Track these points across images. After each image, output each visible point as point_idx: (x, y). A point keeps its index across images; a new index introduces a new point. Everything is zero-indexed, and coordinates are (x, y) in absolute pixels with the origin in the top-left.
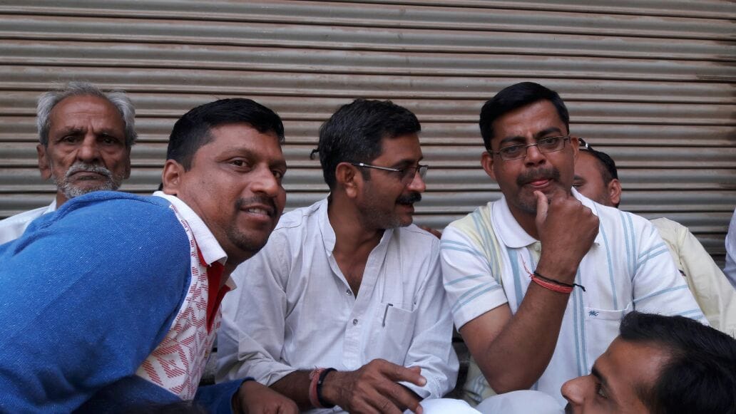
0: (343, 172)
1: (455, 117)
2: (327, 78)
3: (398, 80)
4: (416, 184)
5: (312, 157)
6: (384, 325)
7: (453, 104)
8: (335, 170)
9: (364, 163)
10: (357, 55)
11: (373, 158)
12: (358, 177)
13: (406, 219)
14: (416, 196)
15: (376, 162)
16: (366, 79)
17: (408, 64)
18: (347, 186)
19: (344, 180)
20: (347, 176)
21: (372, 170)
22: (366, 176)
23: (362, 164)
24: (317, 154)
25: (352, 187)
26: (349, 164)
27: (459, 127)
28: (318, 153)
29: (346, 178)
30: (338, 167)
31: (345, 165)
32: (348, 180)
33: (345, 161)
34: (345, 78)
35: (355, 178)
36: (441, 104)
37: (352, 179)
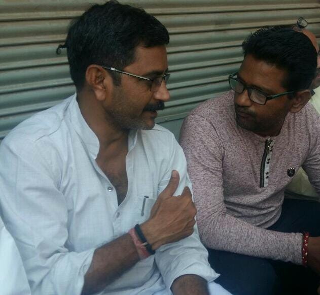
0: (94, 74)
4: (162, 93)
5: (58, 53)
8: (85, 71)
9: (115, 68)
11: (126, 64)
12: (108, 81)
13: (150, 123)
14: (160, 104)
15: (128, 68)
18: (96, 89)
19: (94, 82)
20: (97, 77)
21: (123, 75)
22: (117, 81)
23: (112, 69)
24: (64, 50)
25: (101, 90)
26: (100, 67)
28: (66, 49)
29: (95, 80)
30: (88, 68)
31: (96, 68)
32: (97, 82)
33: (96, 64)
35: (105, 81)
37: (102, 81)
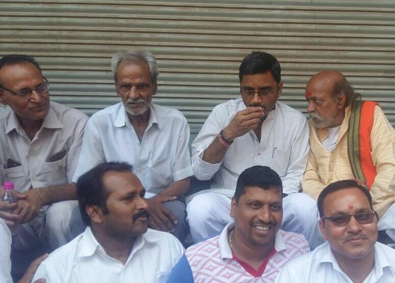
1: (341, 48)
2: (270, 26)
3: (310, 27)
6: (273, 157)
7: (339, 40)
10: (287, 13)
16: (292, 26)
17: (315, 17)
27: (342, 54)
34: (280, 26)
36: (333, 40)
